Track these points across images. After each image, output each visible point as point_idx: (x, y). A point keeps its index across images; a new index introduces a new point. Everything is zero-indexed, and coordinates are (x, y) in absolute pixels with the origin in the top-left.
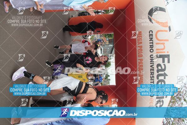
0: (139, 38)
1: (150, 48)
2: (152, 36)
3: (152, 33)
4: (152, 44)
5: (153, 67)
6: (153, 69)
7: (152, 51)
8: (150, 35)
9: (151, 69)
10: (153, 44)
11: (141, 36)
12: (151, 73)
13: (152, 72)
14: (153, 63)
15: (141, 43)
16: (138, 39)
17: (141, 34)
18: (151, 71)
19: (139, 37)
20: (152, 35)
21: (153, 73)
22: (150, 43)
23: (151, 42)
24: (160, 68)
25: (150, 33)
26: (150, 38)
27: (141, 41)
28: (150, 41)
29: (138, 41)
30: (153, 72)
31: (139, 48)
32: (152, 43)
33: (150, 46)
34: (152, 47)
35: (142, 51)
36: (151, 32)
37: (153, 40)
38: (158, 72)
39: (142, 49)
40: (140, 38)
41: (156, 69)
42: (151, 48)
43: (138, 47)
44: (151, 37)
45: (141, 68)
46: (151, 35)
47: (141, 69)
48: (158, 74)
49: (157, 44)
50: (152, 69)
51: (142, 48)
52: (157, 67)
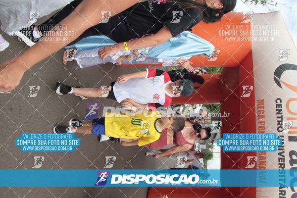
0: (259, 109)
1: (277, 124)
2: (281, 107)
3: (281, 102)
4: (280, 119)
5: (284, 156)
6: (284, 159)
7: (280, 129)
8: (277, 105)
9: (279, 159)
10: (282, 119)
11: (263, 107)
12: (279, 164)
13: (281, 163)
14: (283, 149)
15: (263, 117)
16: (258, 112)
17: (263, 104)
18: (279, 162)
19: (261, 107)
20: (281, 105)
21: (284, 165)
22: (278, 117)
23: (280, 115)
24: (294, 157)
25: (277, 102)
26: (277, 110)
27: (263, 113)
28: (277, 114)
29: (258, 114)
30: (283, 163)
31: (260, 125)
32: (282, 117)
33: (278, 121)
34: (281, 123)
35: (264, 129)
36: (279, 101)
37: (282, 113)
38: (291, 164)
39: (264, 127)
40: (262, 109)
41: (287, 159)
42: (279, 126)
43: (259, 123)
44: (278, 108)
45: (262, 155)
46: (279, 105)
47: (262, 157)
48: (292, 167)
49: (289, 119)
50: (282, 159)
51: (264, 124)
52: (291, 156)
